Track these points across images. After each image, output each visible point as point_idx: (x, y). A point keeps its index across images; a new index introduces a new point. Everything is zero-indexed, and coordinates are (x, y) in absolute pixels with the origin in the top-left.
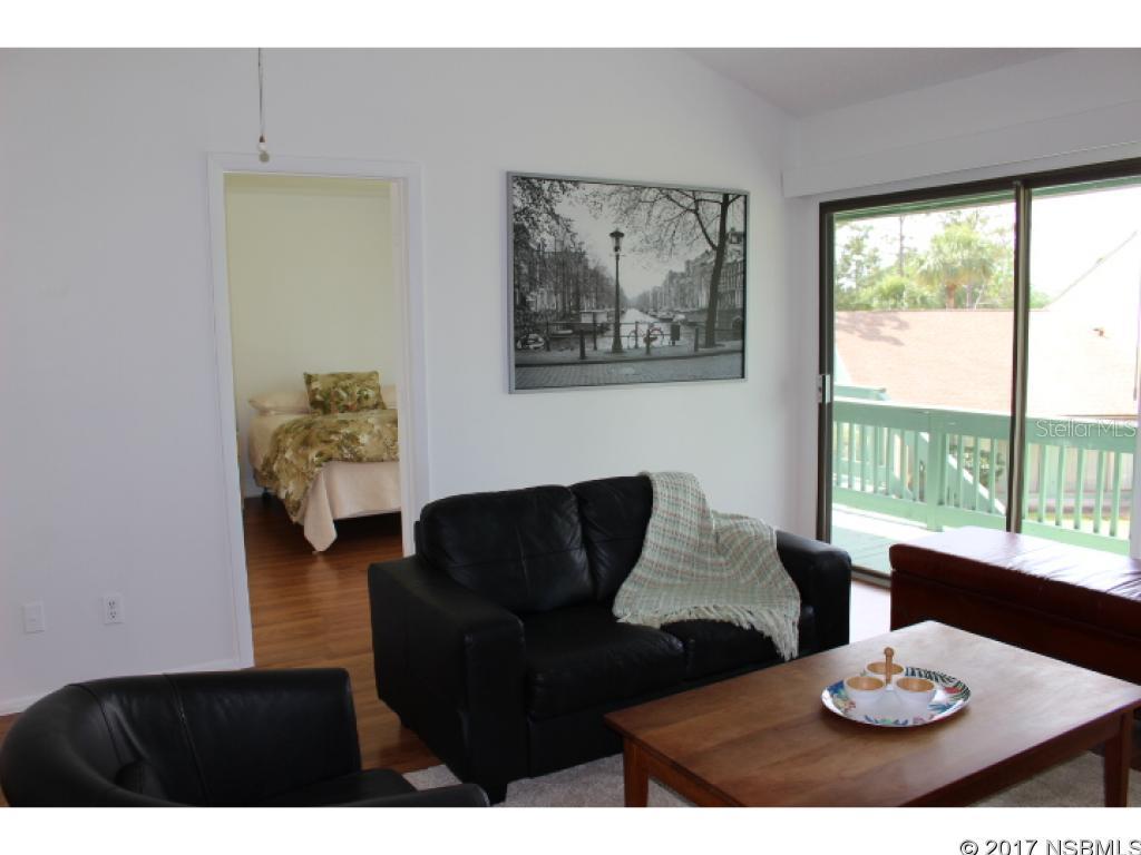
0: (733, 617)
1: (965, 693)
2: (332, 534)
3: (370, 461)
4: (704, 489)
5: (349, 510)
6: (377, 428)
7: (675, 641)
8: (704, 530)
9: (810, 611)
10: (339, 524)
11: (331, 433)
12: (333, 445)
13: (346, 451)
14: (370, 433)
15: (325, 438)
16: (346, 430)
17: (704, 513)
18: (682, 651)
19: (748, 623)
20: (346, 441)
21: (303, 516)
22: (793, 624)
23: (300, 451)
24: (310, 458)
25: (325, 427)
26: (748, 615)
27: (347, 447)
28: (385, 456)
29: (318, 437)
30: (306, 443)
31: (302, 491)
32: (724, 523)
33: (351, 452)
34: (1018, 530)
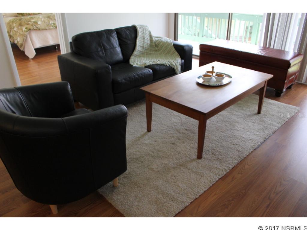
0: (164, 63)
1: (230, 77)
2: (34, 53)
3: (43, 30)
4: (150, 29)
5: (38, 45)
6: (43, 19)
7: (150, 70)
8: (151, 40)
9: (183, 61)
10: (36, 50)
11: (28, 21)
12: (30, 25)
13: (34, 27)
14: (41, 21)
15: (27, 23)
16: (33, 20)
17: (151, 36)
18: (152, 72)
19: (168, 64)
20: (34, 24)
21: (24, 48)
22: (180, 64)
23: (19, 28)
24: (23, 30)
25: (26, 20)
26: (168, 62)
27: (35, 26)
28: (47, 28)
29: (25, 23)
30: (21, 25)
31: (23, 40)
32: (157, 39)
33: (36, 27)
34: (229, 40)
